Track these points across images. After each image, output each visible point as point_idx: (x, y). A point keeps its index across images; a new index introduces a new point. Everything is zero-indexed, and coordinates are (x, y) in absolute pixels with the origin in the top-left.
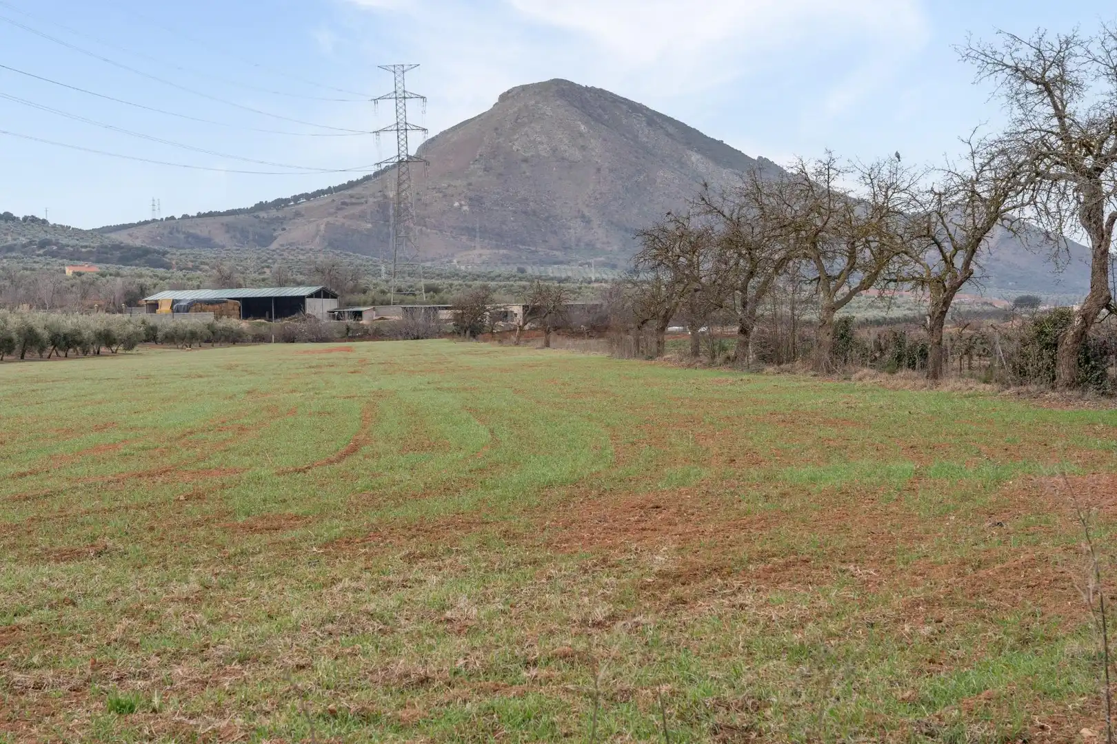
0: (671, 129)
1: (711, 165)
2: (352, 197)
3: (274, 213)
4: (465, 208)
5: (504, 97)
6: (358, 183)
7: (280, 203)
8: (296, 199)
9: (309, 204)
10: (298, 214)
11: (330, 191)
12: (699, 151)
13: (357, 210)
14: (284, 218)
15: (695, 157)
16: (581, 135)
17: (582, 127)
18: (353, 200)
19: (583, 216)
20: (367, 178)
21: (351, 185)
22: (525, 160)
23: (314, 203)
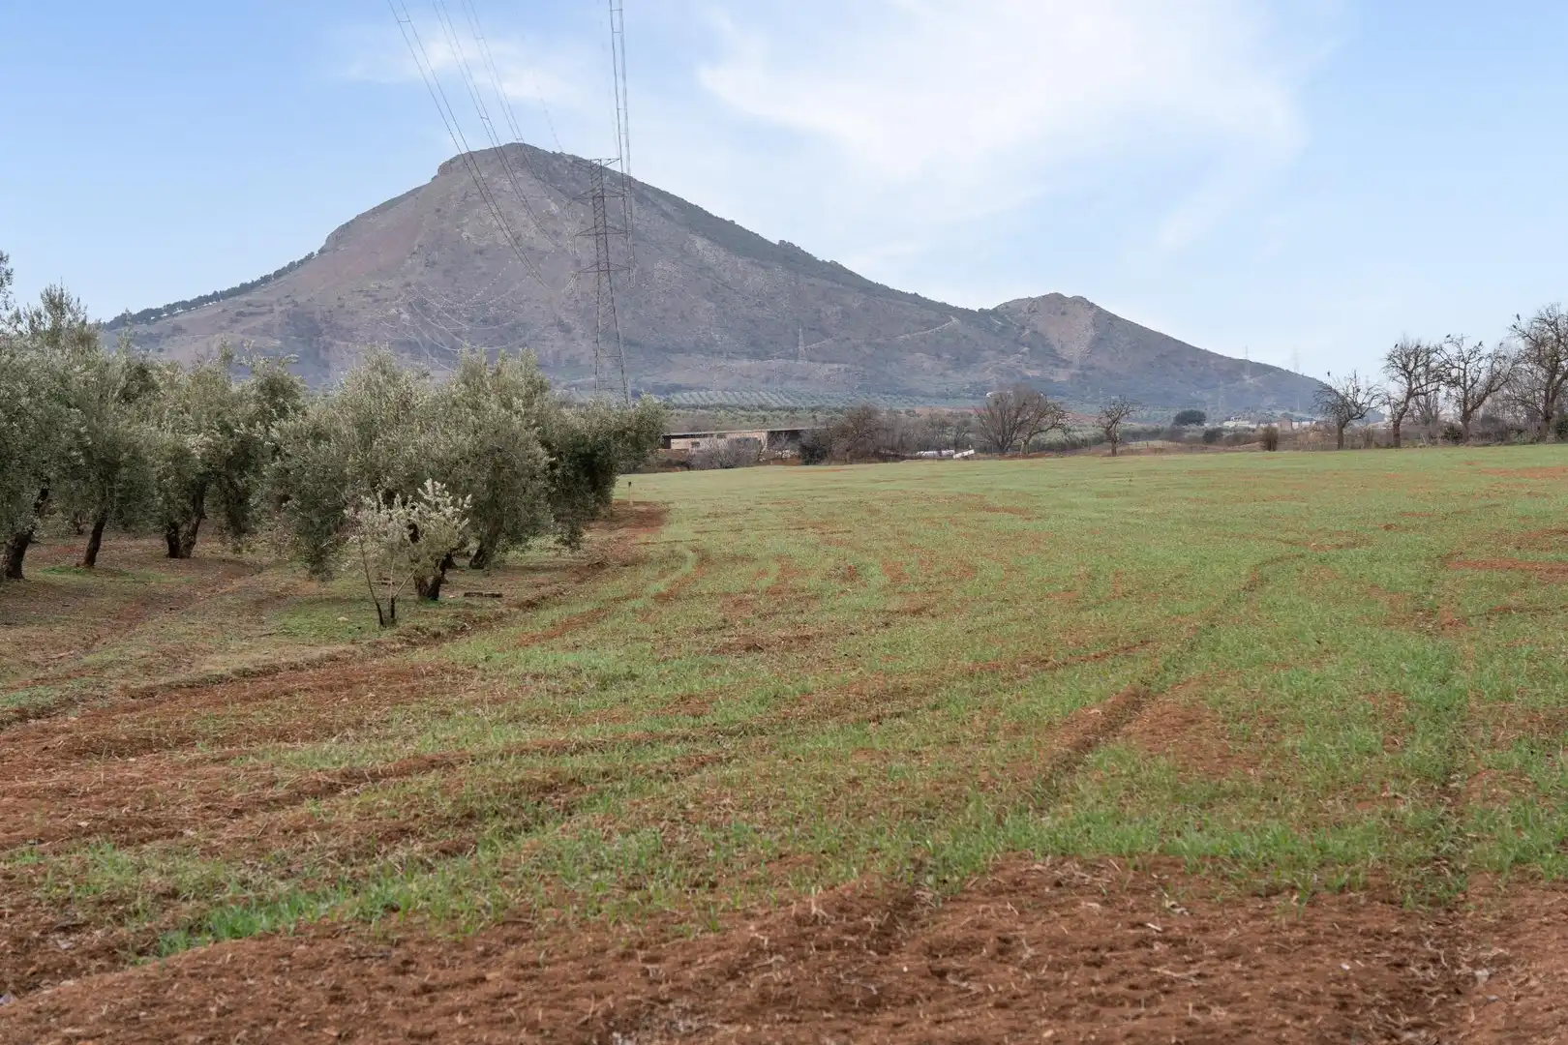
0: (667, 208)
1: (722, 254)
2: (249, 305)
3: (142, 329)
4: (405, 316)
5: (445, 169)
6: (254, 285)
7: (148, 316)
8: (170, 308)
9: (187, 316)
10: (178, 330)
11: (216, 296)
12: (704, 236)
13: (258, 322)
14: (159, 336)
15: (700, 243)
16: (553, 217)
17: (554, 208)
18: (251, 309)
19: (561, 324)
20: (266, 279)
21: (245, 289)
22: (481, 252)
23: (195, 314)
